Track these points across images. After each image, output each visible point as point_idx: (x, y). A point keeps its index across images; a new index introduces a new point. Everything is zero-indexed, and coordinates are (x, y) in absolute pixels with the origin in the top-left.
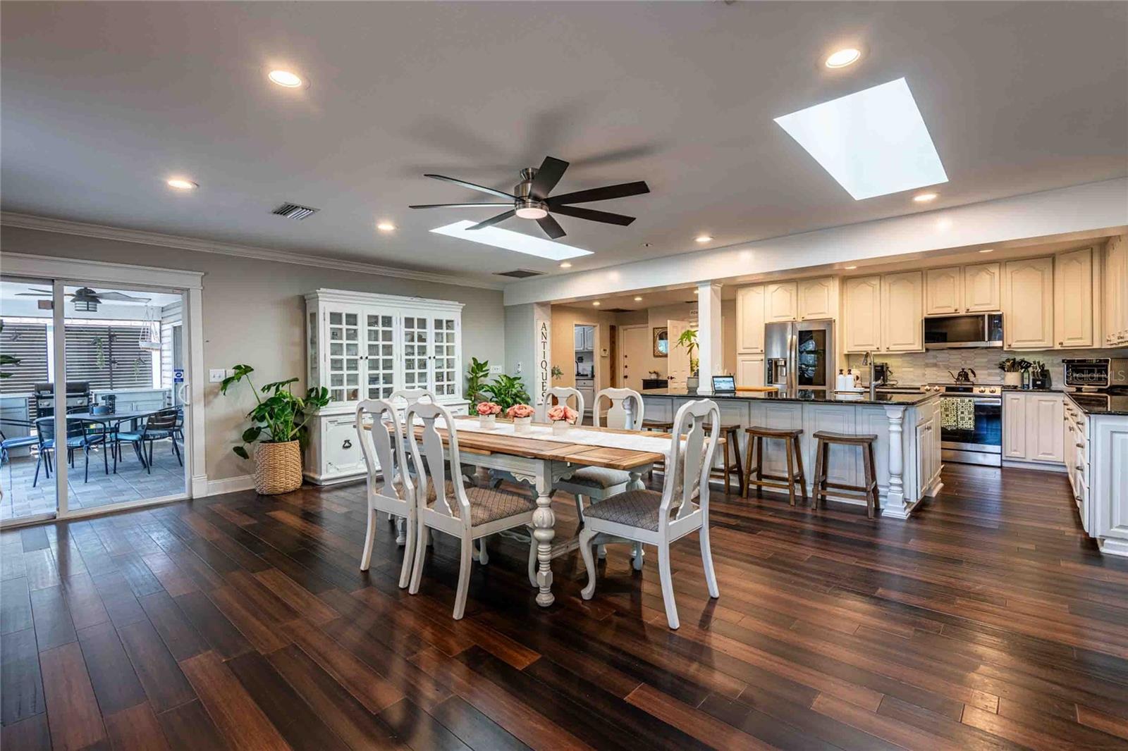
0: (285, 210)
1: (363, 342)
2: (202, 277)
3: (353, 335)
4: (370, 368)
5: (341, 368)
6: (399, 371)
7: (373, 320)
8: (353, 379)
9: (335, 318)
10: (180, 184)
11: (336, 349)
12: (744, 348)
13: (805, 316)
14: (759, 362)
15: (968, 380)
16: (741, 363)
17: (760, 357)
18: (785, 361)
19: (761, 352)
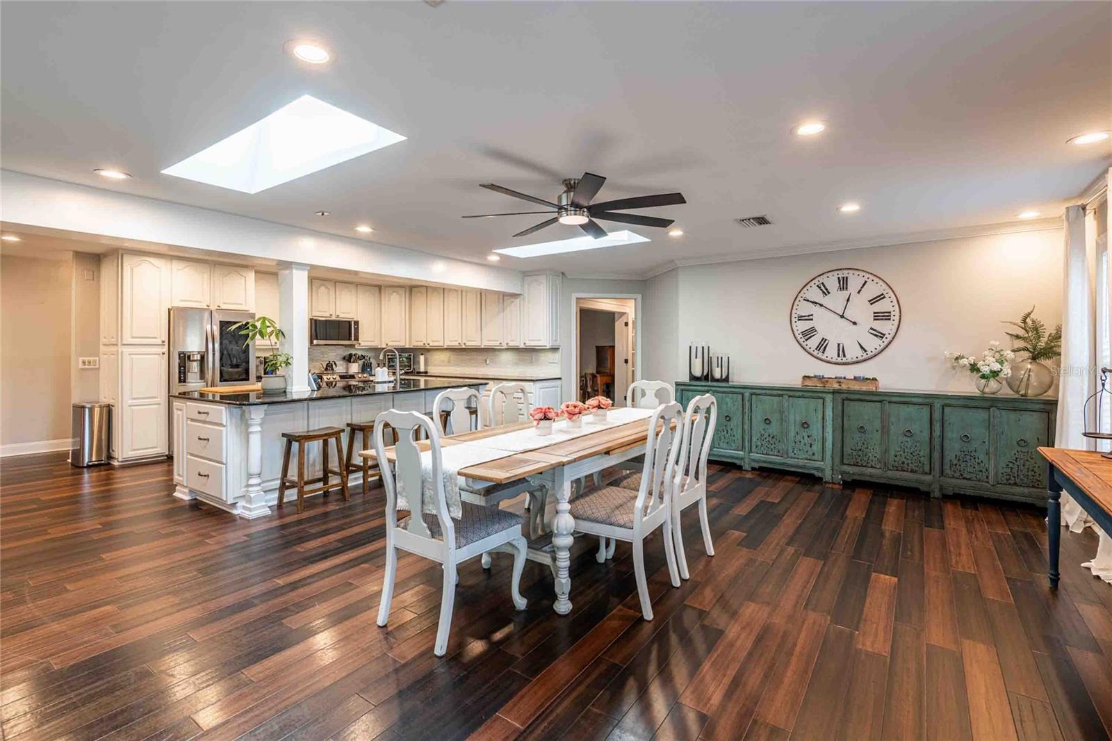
12: (133, 337)
13: (221, 305)
14: (156, 356)
15: (333, 369)
16: (129, 357)
17: (160, 350)
18: (201, 355)
19: (161, 343)
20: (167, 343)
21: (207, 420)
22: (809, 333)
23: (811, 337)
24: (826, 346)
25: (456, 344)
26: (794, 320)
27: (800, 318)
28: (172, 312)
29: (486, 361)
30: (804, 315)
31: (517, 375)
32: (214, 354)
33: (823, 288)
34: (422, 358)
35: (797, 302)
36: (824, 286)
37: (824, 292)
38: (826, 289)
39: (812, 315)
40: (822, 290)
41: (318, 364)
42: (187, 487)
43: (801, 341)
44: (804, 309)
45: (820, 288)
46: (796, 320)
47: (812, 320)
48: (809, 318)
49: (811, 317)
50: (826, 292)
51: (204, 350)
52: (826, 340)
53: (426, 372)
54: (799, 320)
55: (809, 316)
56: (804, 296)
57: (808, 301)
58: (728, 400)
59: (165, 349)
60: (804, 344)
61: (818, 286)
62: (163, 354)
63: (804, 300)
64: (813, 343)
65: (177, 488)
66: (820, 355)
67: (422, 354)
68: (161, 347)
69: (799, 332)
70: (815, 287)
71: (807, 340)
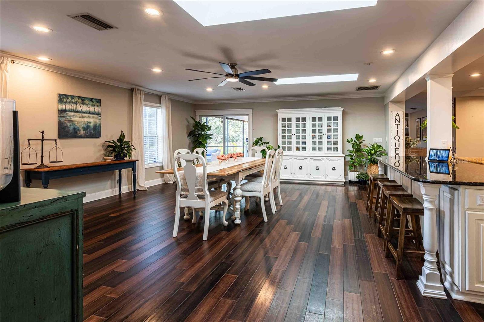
0: (240, 89)
1: (294, 128)
2: (252, 110)
3: (290, 126)
4: (296, 139)
5: (285, 138)
6: (309, 140)
7: (298, 119)
8: (290, 143)
9: (283, 120)
10: (209, 90)
11: (283, 131)
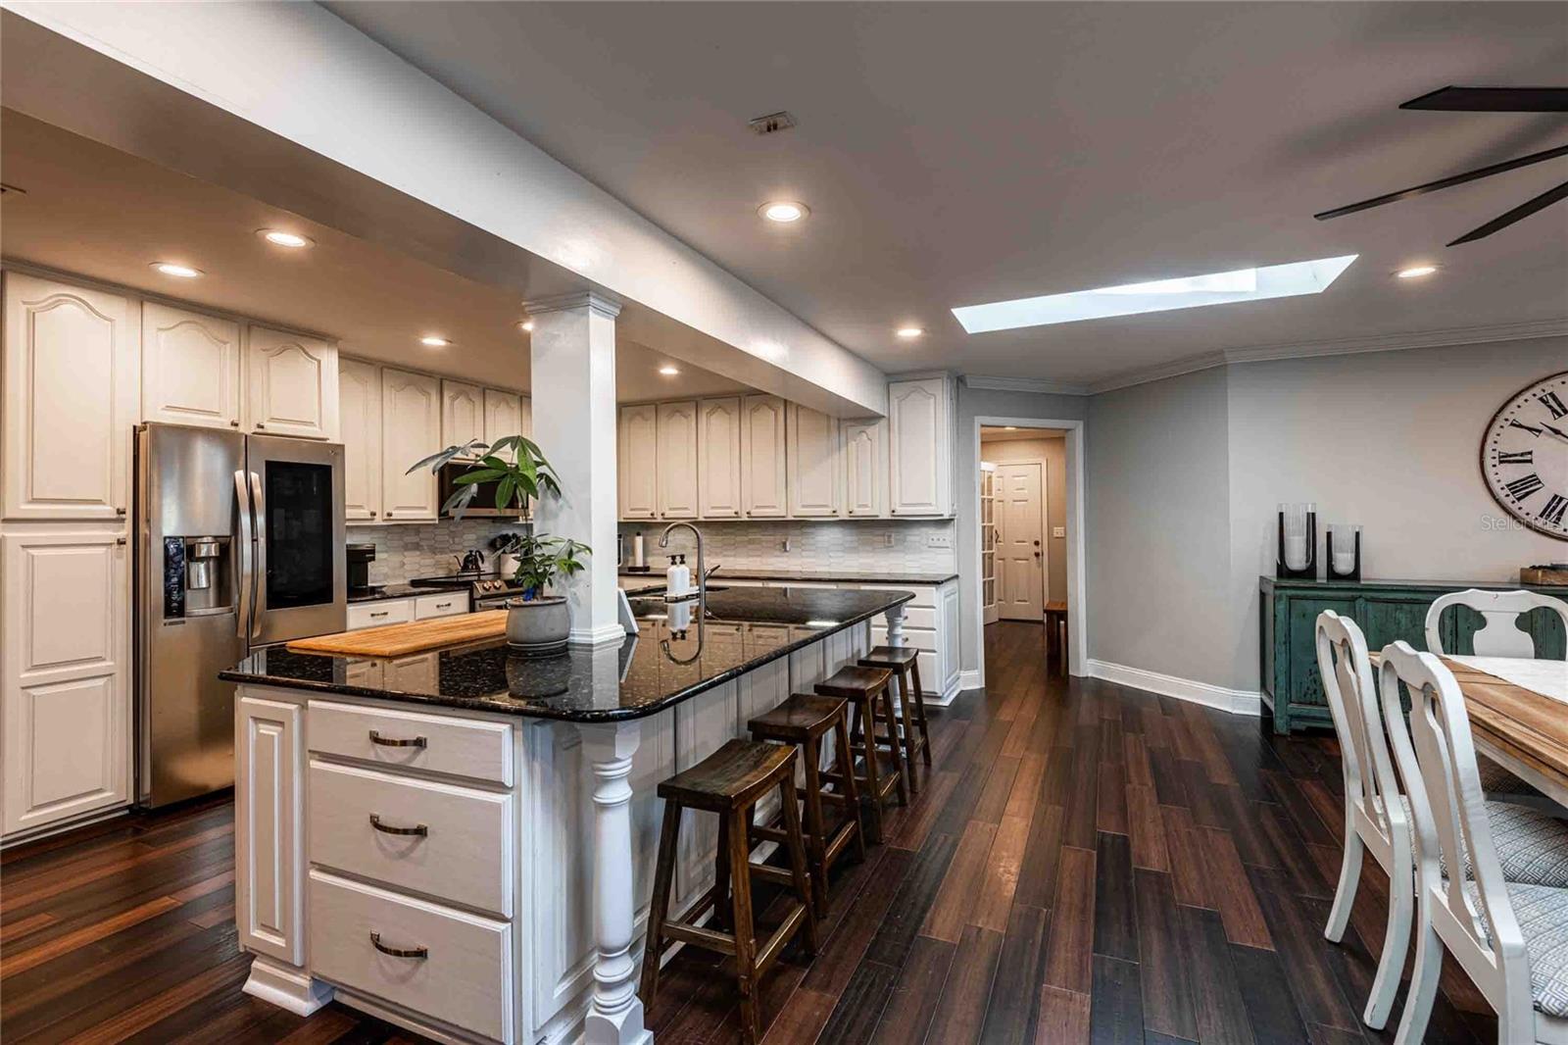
12: (35, 501)
13: (266, 424)
14: (103, 549)
15: (478, 568)
16: (23, 553)
17: (110, 534)
18: (221, 545)
19: (115, 516)
20: (129, 516)
21: (416, 764)
22: (1524, 487)
23: (1527, 494)
24: (1563, 509)
25: (730, 512)
26: (1489, 462)
27: (1505, 459)
28: (143, 435)
29: (784, 544)
30: (1510, 453)
31: (855, 570)
32: (254, 540)
33: (1552, 402)
34: (639, 540)
35: (1496, 428)
36: (1555, 398)
37: (1554, 411)
38: (1560, 405)
39: (1530, 453)
40: (1550, 407)
41: (449, 557)
42: (302, 969)
43: (1508, 501)
44: (1510, 440)
45: (1545, 402)
46: (1496, 461)
47: (1530, 461)
48: (1525, 458)
49: (1528, 457)
50: (1559, 410)
51: (228, 533)
52: (1561, 499)
53: (647, 569)
54: (1501, 462)
55: (1522, 455)
56: (1511, 418)
57: (1521, 426)
58: (1400, 615)
59: (126, 532)
60: (1514, 508)
61: (1541, 399)
62: (121, 543)
63: (1512, 424)
64: (1534, 504)
65: (256, 964)
66: (1549, 527)
67: (639, 534)
68: (116, 525)
69: (1503, 484)
70: (1534, 401)
71: (1519, 499)
